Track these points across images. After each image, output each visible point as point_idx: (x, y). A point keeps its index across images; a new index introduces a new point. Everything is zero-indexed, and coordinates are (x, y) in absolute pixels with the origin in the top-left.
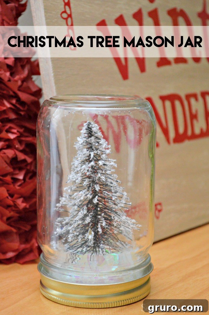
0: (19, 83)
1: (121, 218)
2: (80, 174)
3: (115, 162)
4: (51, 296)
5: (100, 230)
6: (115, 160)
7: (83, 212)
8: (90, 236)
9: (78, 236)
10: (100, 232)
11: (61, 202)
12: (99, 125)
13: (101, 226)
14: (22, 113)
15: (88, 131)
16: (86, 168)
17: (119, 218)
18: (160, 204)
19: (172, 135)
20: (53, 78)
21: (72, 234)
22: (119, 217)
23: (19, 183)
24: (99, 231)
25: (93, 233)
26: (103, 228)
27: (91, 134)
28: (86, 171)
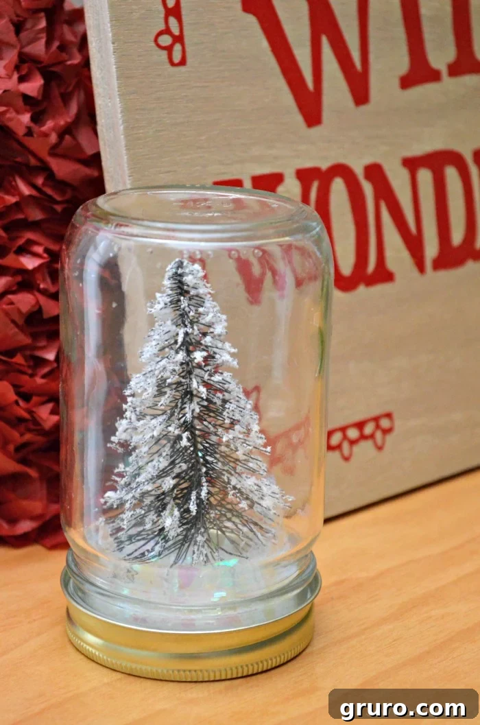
0: (53, 138)
1: (243, 482)
2: (153, 381)
3: (232, 355)
4: (82, 644)
5: (193, 508)
6: (236, 351)
7: (157, 464)
8: (170, 520)
9: (144, 516)
10: (193, 512)
11: (117, 433)
12: (204, 268)
13: (198, 497)
14: (59, 208)
15: (175, 283)
16: (168, 365)
17: (240, 482)
18: (389, 416)
19: (431, 249)
20: (122, 137)
21: (131, 511)
22: (239, 478)
23: (46, 370)
24: (191, 510)
25: (176, 513)
26: (200, 503)
27: (182, 289)
28: (167, 374)
